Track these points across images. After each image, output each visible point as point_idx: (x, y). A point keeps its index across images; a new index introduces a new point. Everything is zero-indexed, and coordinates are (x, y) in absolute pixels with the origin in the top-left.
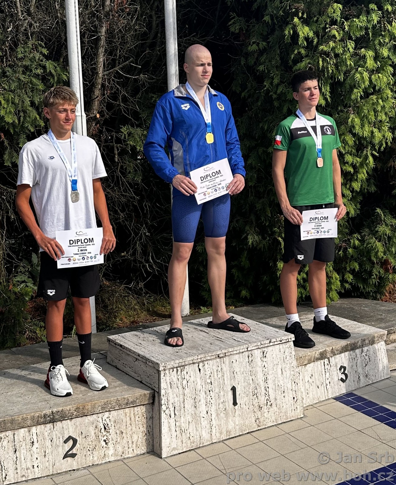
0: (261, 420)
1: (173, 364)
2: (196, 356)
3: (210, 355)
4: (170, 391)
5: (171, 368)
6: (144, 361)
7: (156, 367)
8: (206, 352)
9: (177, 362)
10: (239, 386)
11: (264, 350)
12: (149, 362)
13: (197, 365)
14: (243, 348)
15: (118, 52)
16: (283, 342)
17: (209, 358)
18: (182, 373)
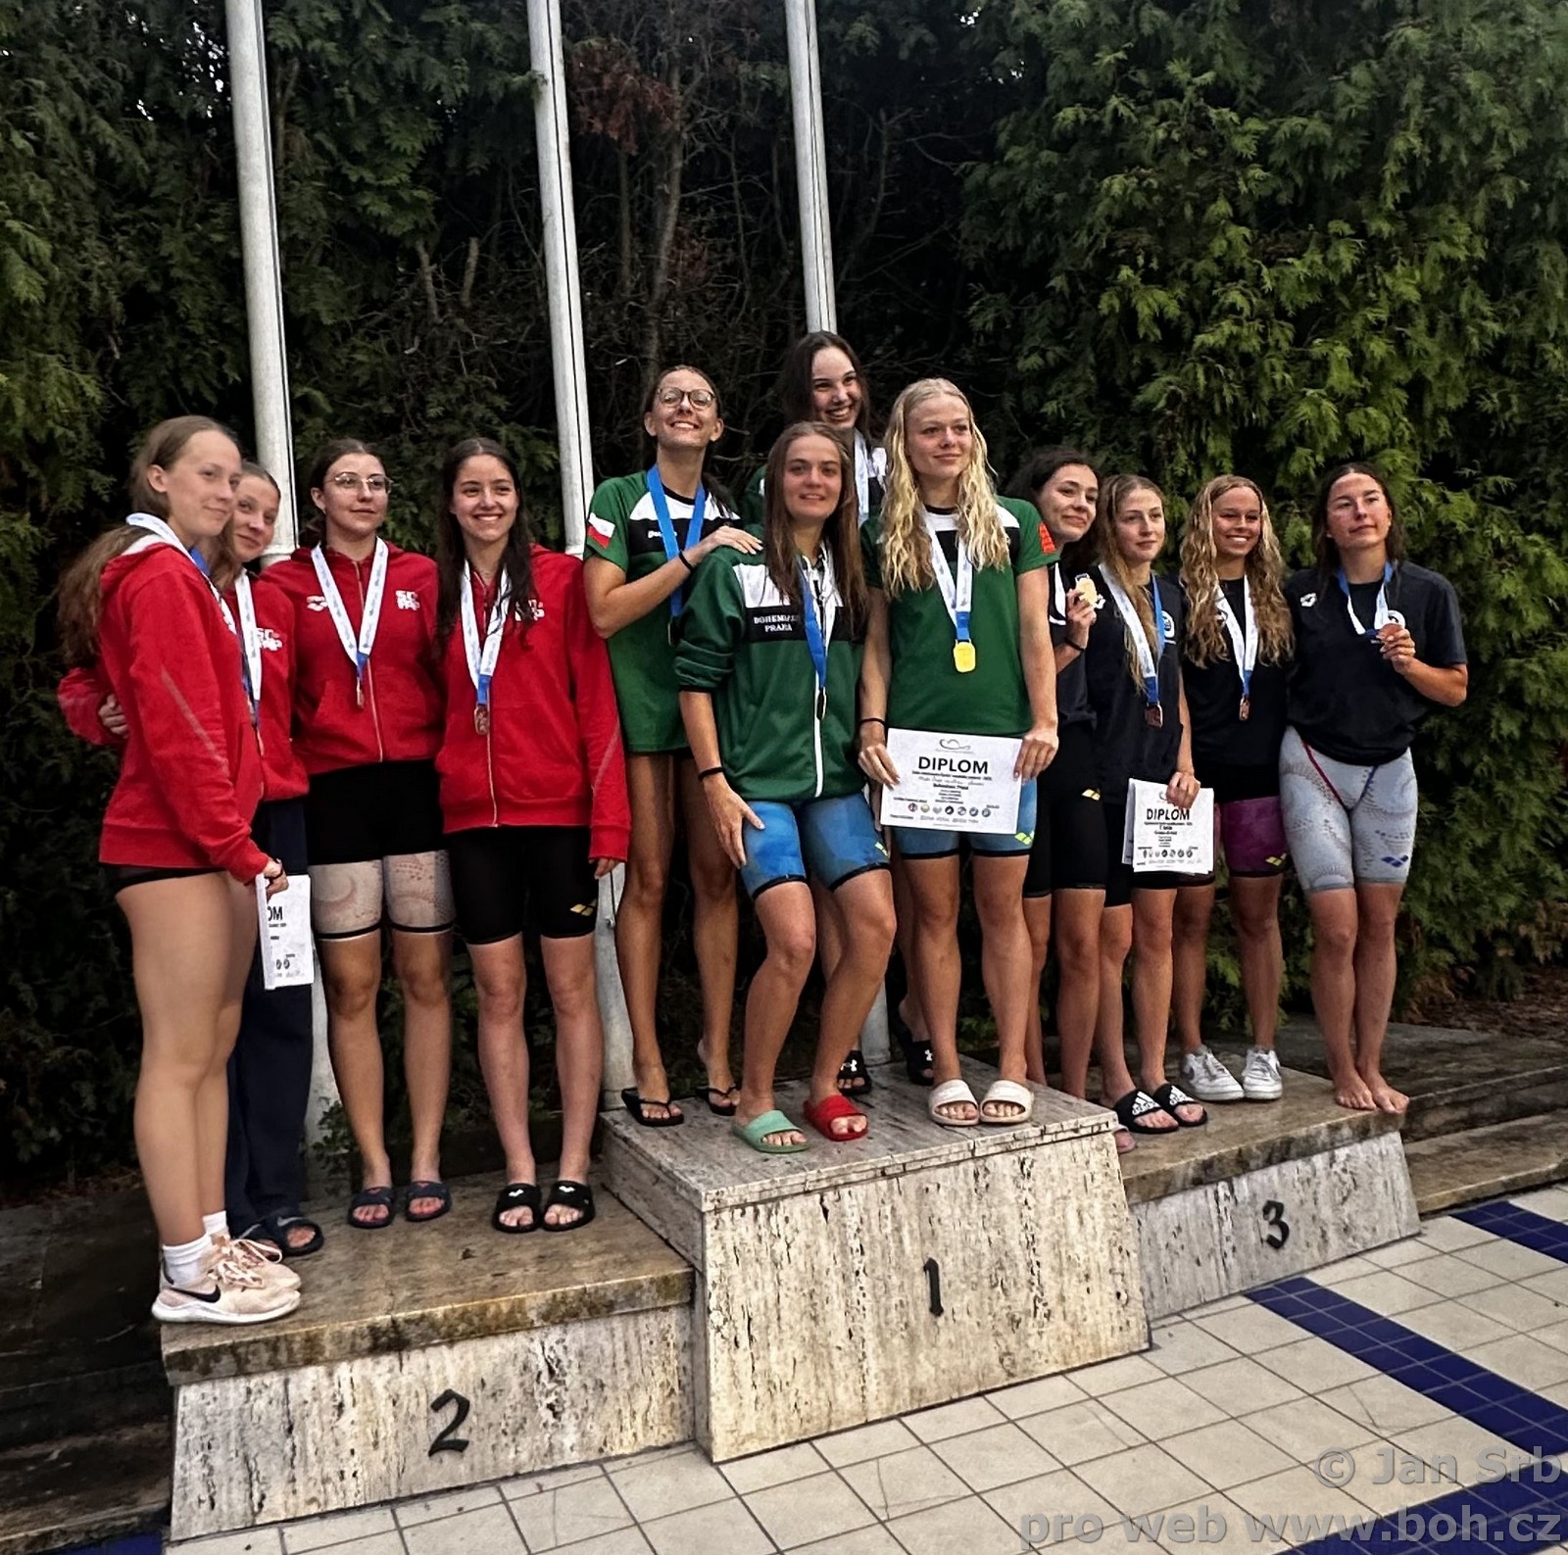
0: (1019, 1358)
1: (743, 1193)
2: (816, 1173)
3: (857, 1169)
4: (735, 1270)
5: (738, 1207)
6: (671, 1184)
7: (695, 1200)
8: (846, 1161)
9: (756, 1186)
10: (948, 1260)
11: (1023, 1155)
12: (680, 1188)
13: (817, 1197)
14: (957, 1150)
16: (1083, 1132)
17: (854, 1177)
18: (773, 1219)
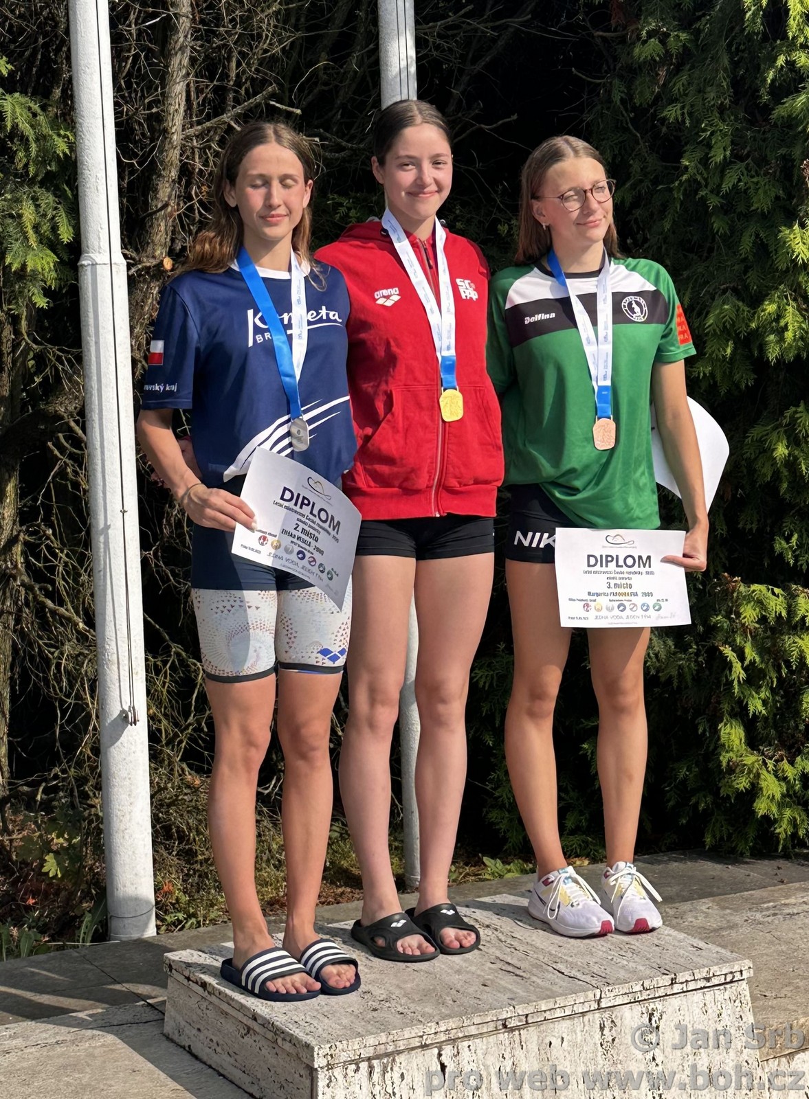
1: (356, 1047)
2: (433, 1024)
3: (477, 1020)
5: (351, 1062)
6: (270, 1035)
7: (303, 1054)
8: (465, 1012)
9: (371, 1040)
11: (652, 1006)
12: (284, 1039)
13: (436, 1051)
14: (582, 1000)
15: (234, 64)
16: (715, 981)
17: (473, 1030)
18: (388, 1076)
